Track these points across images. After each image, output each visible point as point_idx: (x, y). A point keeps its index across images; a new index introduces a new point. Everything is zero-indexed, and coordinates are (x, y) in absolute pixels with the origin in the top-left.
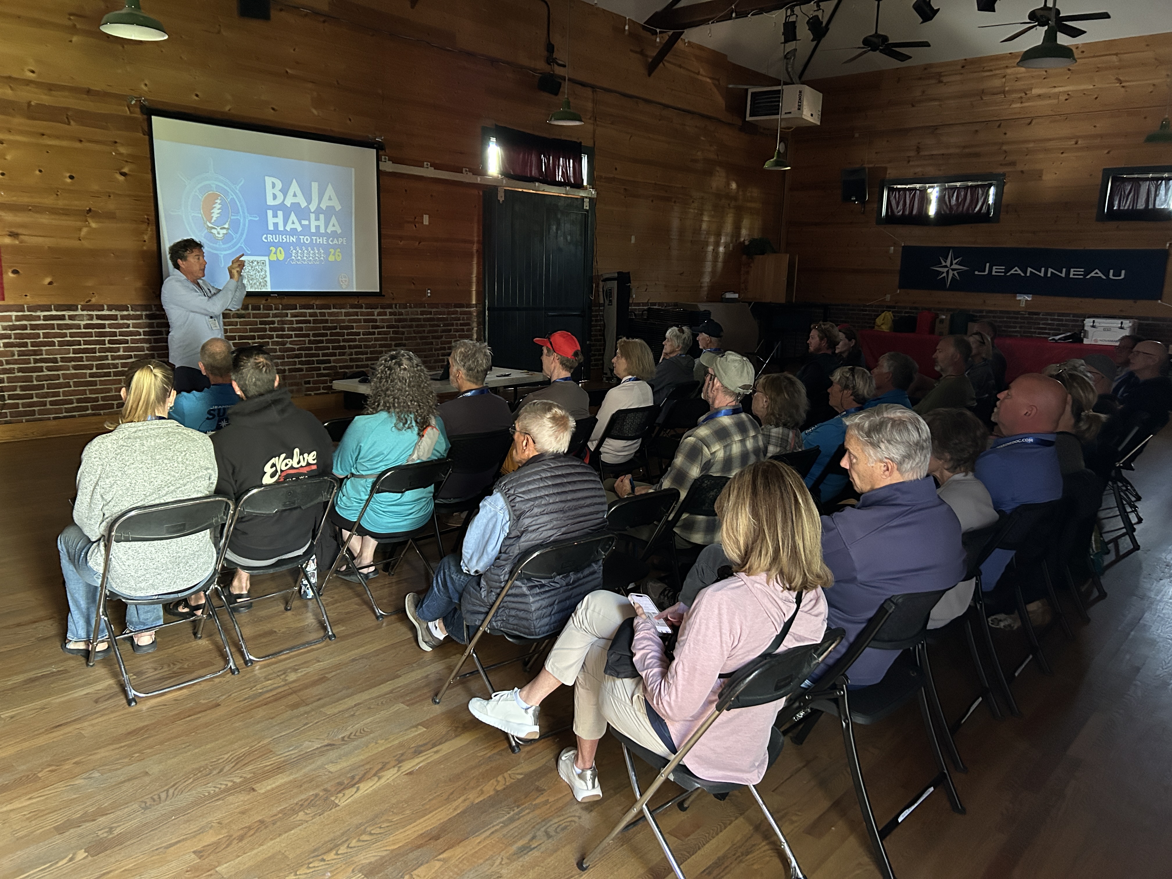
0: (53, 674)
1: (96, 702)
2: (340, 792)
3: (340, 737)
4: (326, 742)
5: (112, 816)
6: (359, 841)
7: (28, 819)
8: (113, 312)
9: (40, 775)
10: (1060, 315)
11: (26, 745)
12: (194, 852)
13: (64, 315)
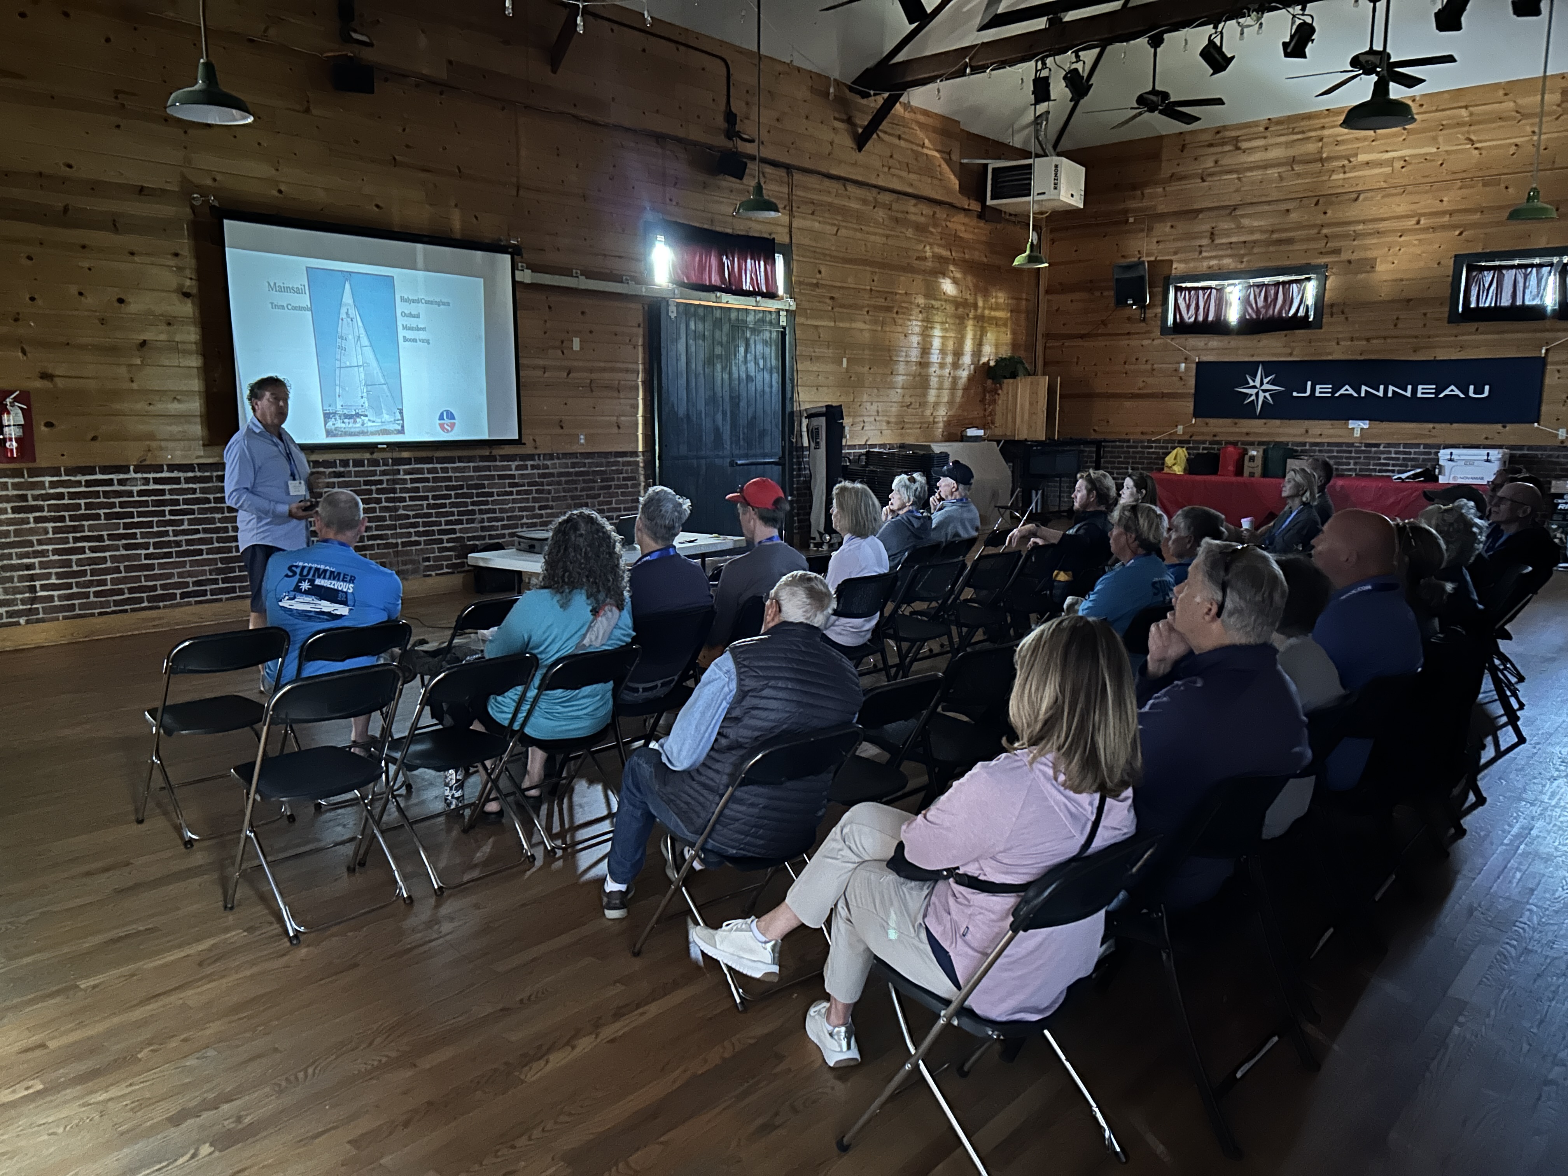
0: (139, 932)
1: (200, 964)
2: (526, 1065)
3: (518, 999)
4: (500, 1006)
5: (237, 1103)
6: (556, 1123)
7: (132, 1109)
8: (175, 474)
9: (139, 1056)
10: (1406, 446)
11: (116, 1020)
12: (349, 1142)
13: (112, 480)
